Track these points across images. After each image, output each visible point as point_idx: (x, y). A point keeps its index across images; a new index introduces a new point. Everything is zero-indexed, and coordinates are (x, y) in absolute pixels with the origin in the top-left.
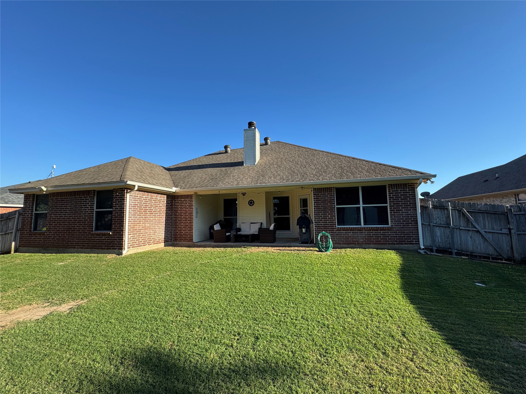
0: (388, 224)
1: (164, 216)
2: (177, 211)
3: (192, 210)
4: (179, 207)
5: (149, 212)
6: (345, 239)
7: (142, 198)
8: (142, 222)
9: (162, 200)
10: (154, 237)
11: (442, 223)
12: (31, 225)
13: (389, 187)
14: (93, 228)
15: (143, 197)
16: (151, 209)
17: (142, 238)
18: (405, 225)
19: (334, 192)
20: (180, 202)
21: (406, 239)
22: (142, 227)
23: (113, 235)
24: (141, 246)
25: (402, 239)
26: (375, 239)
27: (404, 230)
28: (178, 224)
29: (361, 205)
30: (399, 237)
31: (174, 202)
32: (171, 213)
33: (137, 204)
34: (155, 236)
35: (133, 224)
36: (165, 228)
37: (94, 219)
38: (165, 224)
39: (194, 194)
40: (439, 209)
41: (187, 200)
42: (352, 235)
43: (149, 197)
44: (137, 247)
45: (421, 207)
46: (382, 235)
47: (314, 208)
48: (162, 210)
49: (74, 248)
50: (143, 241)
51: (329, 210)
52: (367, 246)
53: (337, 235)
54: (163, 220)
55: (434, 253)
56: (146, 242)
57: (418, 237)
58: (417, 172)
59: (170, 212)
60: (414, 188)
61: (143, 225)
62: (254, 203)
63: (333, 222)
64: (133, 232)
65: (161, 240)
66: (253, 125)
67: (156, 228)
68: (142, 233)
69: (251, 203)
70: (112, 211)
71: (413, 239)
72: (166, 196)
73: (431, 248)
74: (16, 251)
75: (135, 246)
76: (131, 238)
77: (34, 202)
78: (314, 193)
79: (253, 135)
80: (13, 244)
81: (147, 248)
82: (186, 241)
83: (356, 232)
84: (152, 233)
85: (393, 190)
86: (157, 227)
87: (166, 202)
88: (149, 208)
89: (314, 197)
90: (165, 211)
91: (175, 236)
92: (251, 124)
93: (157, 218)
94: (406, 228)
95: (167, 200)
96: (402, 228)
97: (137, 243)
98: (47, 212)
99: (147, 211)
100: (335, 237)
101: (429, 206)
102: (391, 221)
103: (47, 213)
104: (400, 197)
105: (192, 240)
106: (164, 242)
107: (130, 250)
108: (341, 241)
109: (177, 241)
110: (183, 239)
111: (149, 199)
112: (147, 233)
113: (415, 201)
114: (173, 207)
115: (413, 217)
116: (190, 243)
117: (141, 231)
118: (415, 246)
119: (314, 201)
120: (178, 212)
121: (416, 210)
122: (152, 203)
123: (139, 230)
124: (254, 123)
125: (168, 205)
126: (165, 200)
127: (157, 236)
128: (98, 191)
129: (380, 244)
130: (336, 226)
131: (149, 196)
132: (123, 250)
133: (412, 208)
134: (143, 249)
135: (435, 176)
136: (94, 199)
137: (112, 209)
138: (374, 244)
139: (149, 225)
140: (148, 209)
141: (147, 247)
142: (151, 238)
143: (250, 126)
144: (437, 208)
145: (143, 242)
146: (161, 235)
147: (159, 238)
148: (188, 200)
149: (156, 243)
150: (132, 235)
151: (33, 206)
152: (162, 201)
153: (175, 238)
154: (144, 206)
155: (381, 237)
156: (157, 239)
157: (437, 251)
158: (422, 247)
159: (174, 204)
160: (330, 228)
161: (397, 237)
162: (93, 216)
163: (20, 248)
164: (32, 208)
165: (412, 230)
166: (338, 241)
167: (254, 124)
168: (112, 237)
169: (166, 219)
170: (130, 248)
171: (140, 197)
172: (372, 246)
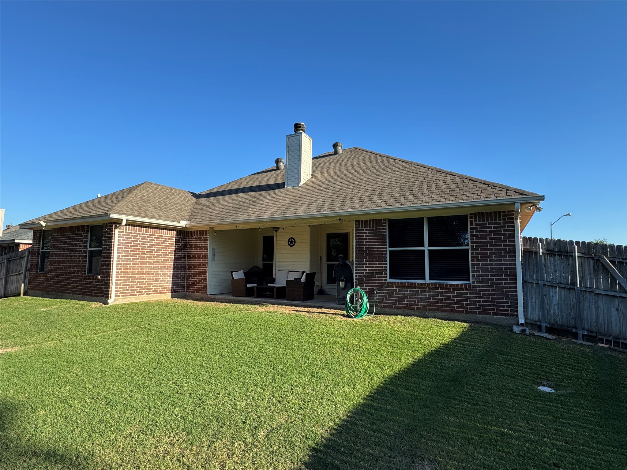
0: (469, 280)
1: (172, 258)
2: (191, 251)
3: (206, 252)
4: (193, 247)
5: (148, 253)
6: (399, 301)
7: (138, 235)
8: (137, 266)
9: (169, 237)
10: (155, 285)
11: (562, 282)
12: (38, 265)
13: (471, 218)
14: (86, 271)
15: (140, 234)
16: (152, 249)
17: (136, 285)
18: (494, 283)
19: (386, 226)
20: (194, 239)
21: (496, 306)
22: (138, 272)
23: (102, 280)
24: (136, 295)
25: (489, 305)
26: (445, 303)
27: (492, 291)
28: (192, 269)
29: (426, 248)
30: (483, 301)
31: (187, 240)
32: (183, 255)
33: (130, 242)
34: (158, 284)
35: (124, 267)
36: (173, 274)
37: (87, 260)
38: (173, 269)
39: (208, 229)
40: (558, 257)
41: (201, 238)
42: (409, 294)
43: (149, 234)
44: (129, 295)
45: (524, 252)
46: (456, 297)
47: (356, 252)
48: (169, 251)
49: (70, 293)
50: (138, 288)
51: (377, 254)
52: (432, 314)
53: (388, 293)
54: (170, 263)
55: (544, 333)
56: (144, 291)
57: (517, 303)
58: (516, 191)
59: (181, 254)
60: (513, 219)
61: (139, 269)
62: (295, 242)
63: (382, 274)
64: (124, 277)
65: (166, 289)
66: (300, 127)
67: (159, 274)
68: (137, 279)
69: (291, 242)
70: (101, 251)
71: (507, 307)
72: (175, 232)
73: (538, 324)
74: (25, 294)
75: (127, 294)
76: (122, 284)
77: (40, 239)
78: (356, 227)
79: (298, 142)
80: (23, 285)
81: (145, 298)
82: (199, 293)
83: (416, 291)
84: (153, 279)
85: (478, 223)
86: (161, 271)
87: (176, 240)
88: (147, 247)
89: (356, 233)
90: (174, 252)
91: (188, 285)
92: (297, 127)
93: (160, 261)
94: (496, 287)
95: (177, 238)
96: (490, 287)
97: (130, 291)
98: (49, 250)
99: (146, 251)
100: (383, 296)
101: (538, 250)
102: (473, 275)
103: (49, 252)
104: (488, 235)
105: (205, 291)
106: (172, 292)
107: (120, 298)
108: (393, 303)
109: (189, 292)
110: (196, 290)
111: (149, 236)
112: (145, 279)
113: (514, 242)
114: (186, 247)
115: (509, 268)
116: (203, 295)
117: (135, 277)
118: (512, 319)
119: (356, 239)
120: (192, 254)
121: (515, 257)
122: (154, 241)
123: (132, 274)
124: (301, 124)
125: (179, 245)
126: (174, 237)
127: (160, 284)
128: (92, 227)
129: (452, 311)
130: (386, 280)
131: (148, 232)
132: (109, 298)
133: (508, 253)
134: (138, 299)
135: (542, 198)
136: (87, 236)
137: (101, 249)
138: (442, 311)
139: (149, 269)
140: (147, 249)
141: (144, 296)
142: (152, 285)
143: (296, 130)
144: (555, 255)
145: (138, 291)
146: (167, 283)
147: (163, 286)
148: (203, 238)
149: (158, 293)
150: (122, 281)
151: (39, 243)
152: (169, 239)
153: (188, 287)
154: (141, 245)
155: (454, 300)
156: (161, 287)
157: (550, 330)
158: (522, 321)
159: (188, 243)
160: (378, 283)
161: (480, 301)
162: (86, 256)
163: (29, 290)
164: (39, 245)
165: (507, 291)
166: (389, 303)
167: (302, 126)
168: (100, 282)
169: (174, 262)
170: (119, 296)
171: (134, 233)
172: (439, 314)
